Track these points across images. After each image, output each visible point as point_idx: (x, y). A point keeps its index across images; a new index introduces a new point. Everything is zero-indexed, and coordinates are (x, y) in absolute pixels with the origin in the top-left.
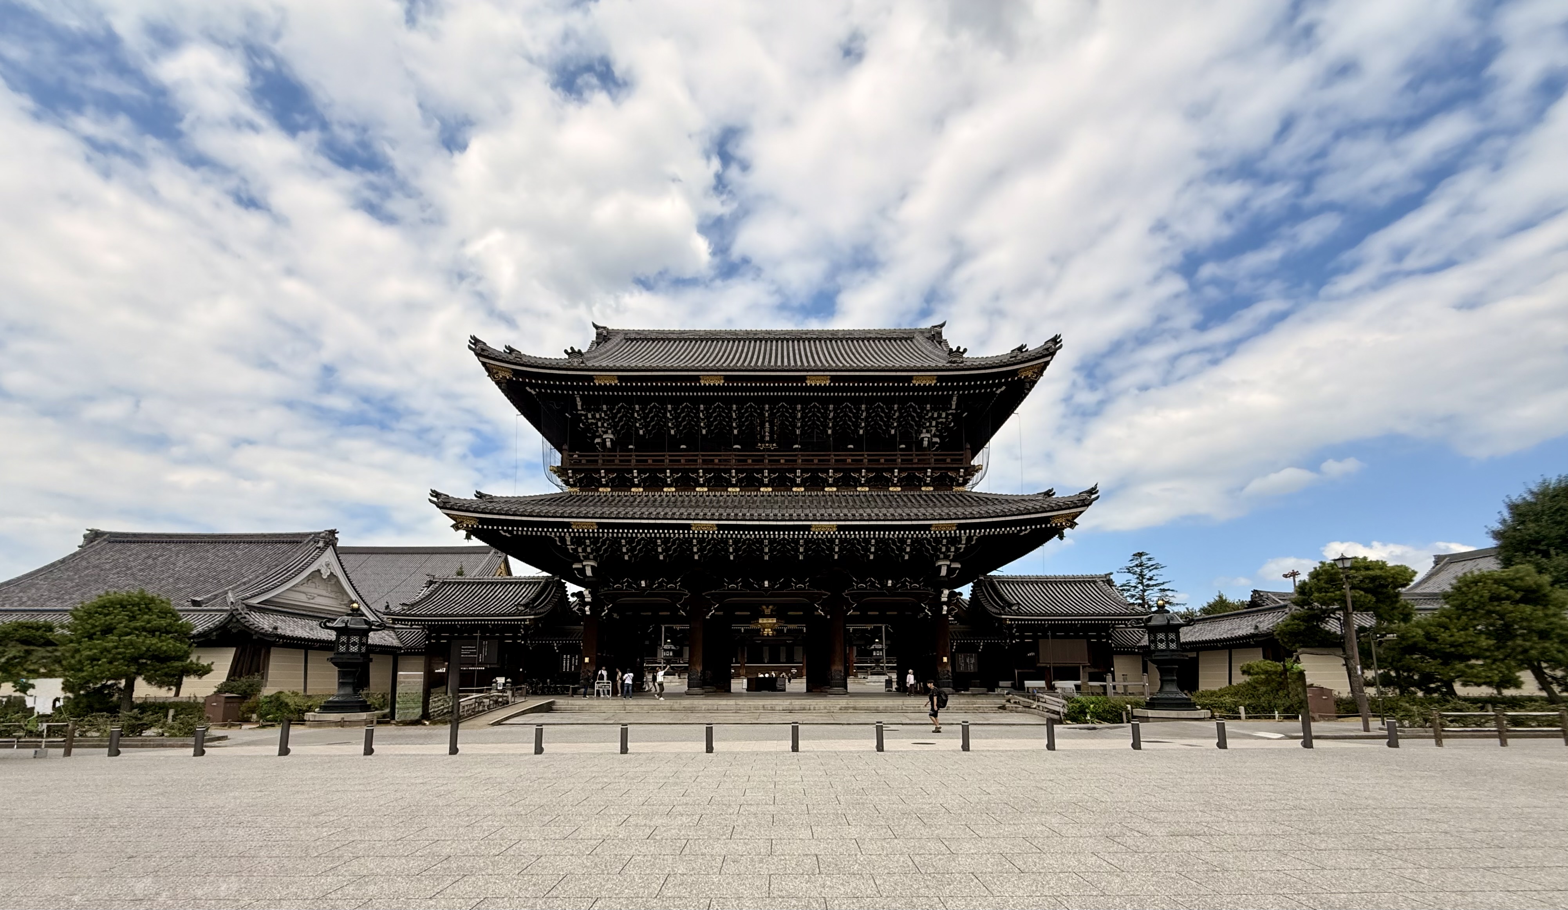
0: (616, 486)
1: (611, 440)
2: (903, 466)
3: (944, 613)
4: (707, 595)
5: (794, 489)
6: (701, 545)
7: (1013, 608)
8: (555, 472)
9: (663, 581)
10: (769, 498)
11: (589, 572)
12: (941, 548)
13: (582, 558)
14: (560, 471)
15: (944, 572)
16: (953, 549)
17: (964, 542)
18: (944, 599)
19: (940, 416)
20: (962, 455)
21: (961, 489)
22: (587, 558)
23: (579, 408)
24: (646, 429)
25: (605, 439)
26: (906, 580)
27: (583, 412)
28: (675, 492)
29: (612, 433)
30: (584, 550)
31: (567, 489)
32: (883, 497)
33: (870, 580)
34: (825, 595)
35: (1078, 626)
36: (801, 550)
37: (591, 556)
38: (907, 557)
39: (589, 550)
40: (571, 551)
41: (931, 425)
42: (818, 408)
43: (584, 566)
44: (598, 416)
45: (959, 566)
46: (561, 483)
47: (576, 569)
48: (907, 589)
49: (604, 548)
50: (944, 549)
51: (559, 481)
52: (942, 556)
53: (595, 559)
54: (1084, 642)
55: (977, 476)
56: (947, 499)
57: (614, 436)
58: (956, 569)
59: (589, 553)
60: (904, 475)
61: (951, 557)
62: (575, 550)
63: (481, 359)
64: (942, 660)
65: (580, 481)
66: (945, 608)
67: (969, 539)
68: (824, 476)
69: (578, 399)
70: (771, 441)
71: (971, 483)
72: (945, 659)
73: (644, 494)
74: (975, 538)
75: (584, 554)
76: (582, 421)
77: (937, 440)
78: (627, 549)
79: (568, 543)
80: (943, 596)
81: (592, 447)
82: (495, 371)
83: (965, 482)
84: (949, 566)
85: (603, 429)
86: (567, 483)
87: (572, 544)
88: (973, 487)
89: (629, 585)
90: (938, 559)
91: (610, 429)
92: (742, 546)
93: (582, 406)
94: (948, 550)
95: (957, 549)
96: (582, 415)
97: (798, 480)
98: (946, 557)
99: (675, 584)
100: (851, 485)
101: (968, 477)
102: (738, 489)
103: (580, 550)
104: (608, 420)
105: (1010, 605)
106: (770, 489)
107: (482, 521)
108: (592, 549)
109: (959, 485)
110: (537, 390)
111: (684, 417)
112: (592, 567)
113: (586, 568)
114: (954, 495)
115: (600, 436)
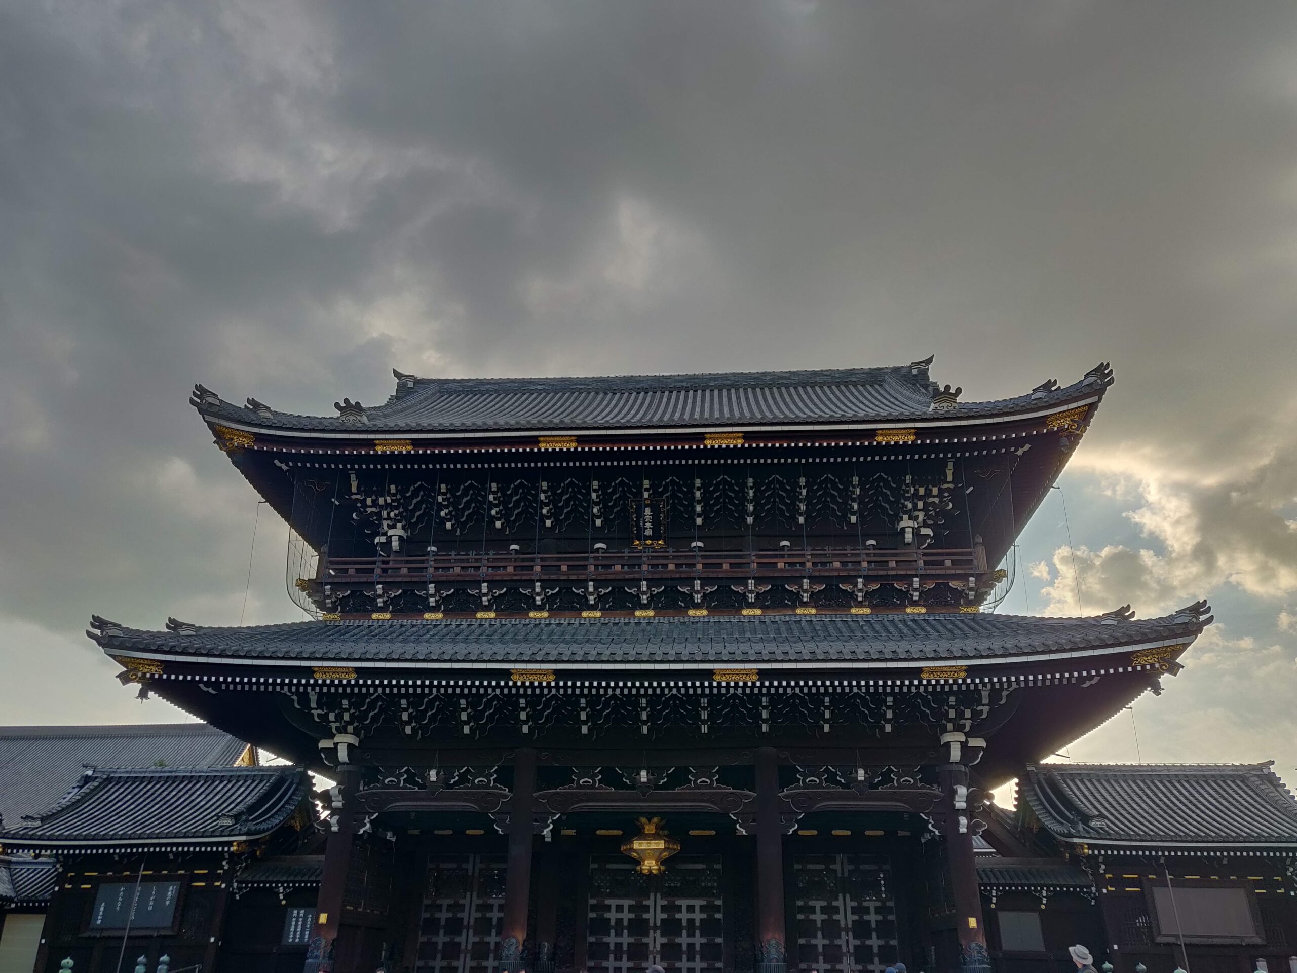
0: (401, 611)
1: (401, 538)
2: (871, 573)
3: (963, 830)
4: (539, 797)
5: (691, 612)
6: (534, 709)
7: (1092, 824)
8: (303, 589)
9: (468, 770)
10: (649, 628)
11: (343, 755)
12: (947, 712)
13: (334, 731)
14: (312, 587)
15: (956, 754)
16: (968, 714)
17: (985, 701)
18: (960, 804)
19: (928, 493)
20: (970, 554)
21: (971, 610)
22: (342, 730)
23: (354, 489)
24: (457, 521)
25: (391, 537)
26: (889, 769)
27: (358, 497)
28: (495, 619)
29: (403, 527)
30: (339, 718)
31: (321, 615)
32: (840, 625)
33: (827, 771)
34: (747, 797)
35: (1225, 862)
36: (704, 715)
37: (350, 728)
38: (888, 728)
39: (346, 716)
40: (317, 719)
41: (915, 507)
42: (729, 484)
43: (336, 745)
44: (381, 501)
45: (983, 744)
46: (313, 607)
47: (324, 749)
48: (893, 787)
49: (372, 714)
50: (952, 714)
51: (308, 602)
52: (950, 726)
53: (356, 733)
54: (1241, 893)
55: (999, 587)
56: (950, 626)
57: (406, 531)
58: (977, 749)
59: (348, 723)
60: (875, 586)
61: (967, 729)
62: (322, 717)
63: (207, 417)
64: (967, 923)
65: (344, 601)
66: (963, 821)
67: (995, 694)
68: (740, 589)
69: (353, 477)
70: (655, 537)
71: (990, 598)
72: (973, 922)
73: (444, 623)
74: (1005, 693)
75: (338, 724)
76: (357, 510)
77: (928, 531)
78: (410, 715)
79: (313, 705)
80: (957, 798)
81: (371, 550)
82: (227, 436)
83: (980, 598)
84: (964, 745)
85: (389, 522)
86: (321, 605)
87: (320, 706)
88: (996, 604)
89: (410, 780)
90: (945, 731)
91: (399, 521)
92: (603, 710)
93: (358, 487)
94: (960, 715)
95: (976, 714)
96: (357, 500)
97: (698, 598)
98: (959, 728)
99: (488, 777)
100: (787, 606)
101: (984, 590)
102: (598, 614)
103: (332, 717)
104: (397, 508)
105: (1086, 819)
106: (651, 613)
107: (168, 666)
108: (351, 715)
109: (970, 603)
110: (291, 464)
111: (517, 502)
112: (350, 746)
113: (339, 747)
114: (962, 621)
115: (385, 534)
